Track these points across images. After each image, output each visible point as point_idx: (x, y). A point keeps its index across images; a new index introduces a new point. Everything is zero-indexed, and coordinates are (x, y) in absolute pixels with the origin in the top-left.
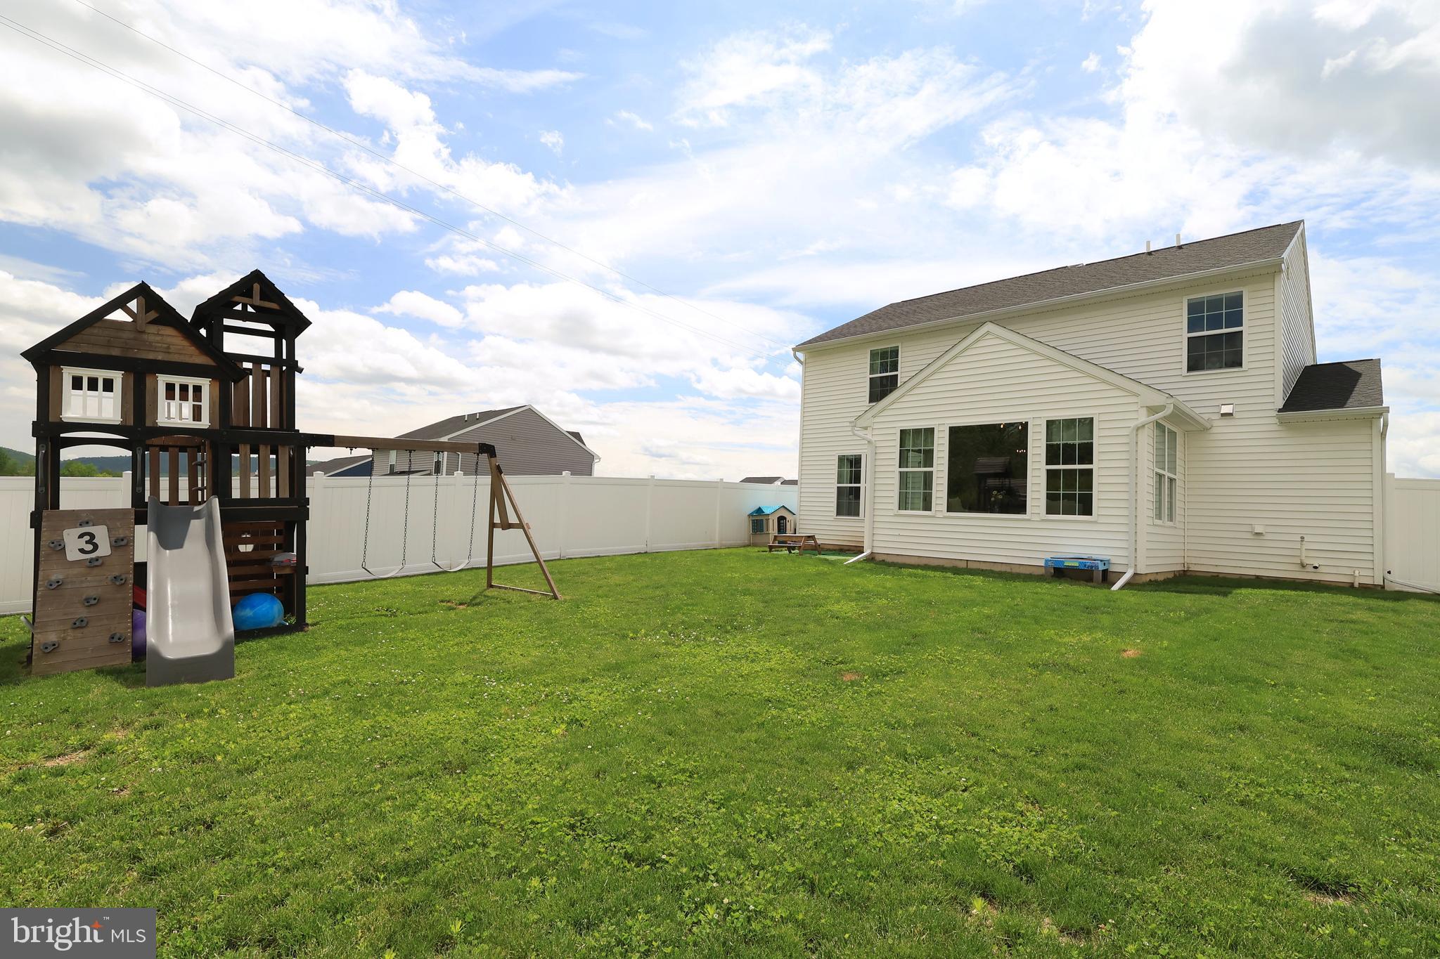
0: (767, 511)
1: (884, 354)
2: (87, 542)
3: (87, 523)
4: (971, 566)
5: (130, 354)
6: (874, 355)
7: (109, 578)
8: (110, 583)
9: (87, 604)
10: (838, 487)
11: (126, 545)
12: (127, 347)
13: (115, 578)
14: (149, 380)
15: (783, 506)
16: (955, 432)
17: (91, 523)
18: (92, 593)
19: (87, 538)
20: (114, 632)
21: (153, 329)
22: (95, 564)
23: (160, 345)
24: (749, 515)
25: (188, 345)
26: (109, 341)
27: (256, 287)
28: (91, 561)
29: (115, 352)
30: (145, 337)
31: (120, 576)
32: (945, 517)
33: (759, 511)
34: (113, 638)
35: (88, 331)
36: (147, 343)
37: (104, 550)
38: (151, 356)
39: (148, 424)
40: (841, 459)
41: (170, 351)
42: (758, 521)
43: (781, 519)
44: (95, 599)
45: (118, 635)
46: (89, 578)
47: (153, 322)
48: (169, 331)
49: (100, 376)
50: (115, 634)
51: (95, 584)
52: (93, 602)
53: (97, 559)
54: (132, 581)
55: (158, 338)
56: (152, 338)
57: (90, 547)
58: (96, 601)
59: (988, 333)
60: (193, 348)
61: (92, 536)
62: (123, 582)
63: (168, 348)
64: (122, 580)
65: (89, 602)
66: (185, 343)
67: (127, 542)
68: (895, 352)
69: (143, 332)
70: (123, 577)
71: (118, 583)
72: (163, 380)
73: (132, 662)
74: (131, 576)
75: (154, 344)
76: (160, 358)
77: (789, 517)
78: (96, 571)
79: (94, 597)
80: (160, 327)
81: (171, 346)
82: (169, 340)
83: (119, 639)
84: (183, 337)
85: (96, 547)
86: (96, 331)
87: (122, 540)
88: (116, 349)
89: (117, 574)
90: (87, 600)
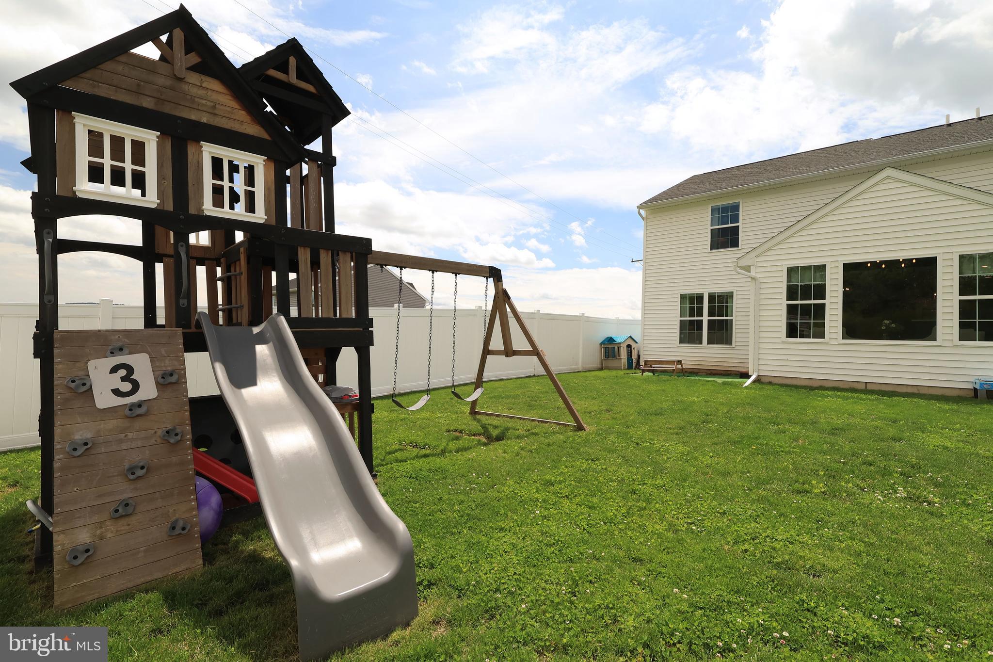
0: (618, 340)
1: (725, 209)
2: (123, 379)
3: (121, 349)
4: (869, 387)
5: (167, 109)
6: (713, 210)
7: (160, 432)
8: (159, 441)
9: (132, 477)
10: (680, 320)
11: (176, 383)
12: (162, 97)
13: (168, 432)
14: (191, 149)
15: (630, 337)
16: (848, 268)
17: (126, 350)
18: (136, 458)
19: (123, 372)
20: (173, 519)
21: (194, 78)
22: (136, 412)
23: (204, 102)
24: (602, 344)
25: (239, 108)
26: (138, 85)
27: (292, 61)
28: (132, 407)
29: (147, 103)
30: (186, 87)
31: (174, 429)
32: (840, 344)
33: (611, 340)
34: (174, 528)
35: (109, 66)
36: (189, 97)
37: (148, 390)
38: (193, 116)
39: (192, 211)
40: (683, 297)
41: (217, 112)
42: (609, 348)
43: (629, 346)
44: (142, 468)
45: (181, 524)
46: (130, 435)
47: (193, 68)
48: (214, 85)
49: (128, 135)
50: (176, 521)
51: (140, 443)
52: (140, 473)
53: (139, 405)
54: (189, 436)
55: (201, 92)
56: (194, 91)
57: (126, 387)
58: (145, 470)
59: (888, 177)
60: (243, 112)
61: (130, 370)
62: (179, 437)
63: (214, 107)
64: (177, 435)
65: (133, 473)
66: (234, 104)
67: (178, 379)
68: (736, 208)
69: (181, 80)
70: (178, 431)
71: (172, 441)
72: (209, 151)
73: (204, 565)
74: (188, 428)
75: (196, 99)
76: (204, 120)
77: (634, 345)
78: (139, 423)
79: (141, 464)
80: (204, 78)
81: (217, 106)
82: (215, 97)
83: (184, 529)
84: (232, 96)
85: (136, 386)
86: (120, 68)
87: (171, 375)
88: (149, 99)
89: (168, 426)
90: (132, 470)
